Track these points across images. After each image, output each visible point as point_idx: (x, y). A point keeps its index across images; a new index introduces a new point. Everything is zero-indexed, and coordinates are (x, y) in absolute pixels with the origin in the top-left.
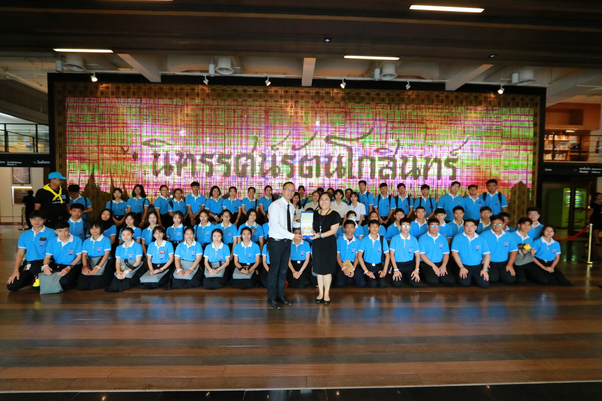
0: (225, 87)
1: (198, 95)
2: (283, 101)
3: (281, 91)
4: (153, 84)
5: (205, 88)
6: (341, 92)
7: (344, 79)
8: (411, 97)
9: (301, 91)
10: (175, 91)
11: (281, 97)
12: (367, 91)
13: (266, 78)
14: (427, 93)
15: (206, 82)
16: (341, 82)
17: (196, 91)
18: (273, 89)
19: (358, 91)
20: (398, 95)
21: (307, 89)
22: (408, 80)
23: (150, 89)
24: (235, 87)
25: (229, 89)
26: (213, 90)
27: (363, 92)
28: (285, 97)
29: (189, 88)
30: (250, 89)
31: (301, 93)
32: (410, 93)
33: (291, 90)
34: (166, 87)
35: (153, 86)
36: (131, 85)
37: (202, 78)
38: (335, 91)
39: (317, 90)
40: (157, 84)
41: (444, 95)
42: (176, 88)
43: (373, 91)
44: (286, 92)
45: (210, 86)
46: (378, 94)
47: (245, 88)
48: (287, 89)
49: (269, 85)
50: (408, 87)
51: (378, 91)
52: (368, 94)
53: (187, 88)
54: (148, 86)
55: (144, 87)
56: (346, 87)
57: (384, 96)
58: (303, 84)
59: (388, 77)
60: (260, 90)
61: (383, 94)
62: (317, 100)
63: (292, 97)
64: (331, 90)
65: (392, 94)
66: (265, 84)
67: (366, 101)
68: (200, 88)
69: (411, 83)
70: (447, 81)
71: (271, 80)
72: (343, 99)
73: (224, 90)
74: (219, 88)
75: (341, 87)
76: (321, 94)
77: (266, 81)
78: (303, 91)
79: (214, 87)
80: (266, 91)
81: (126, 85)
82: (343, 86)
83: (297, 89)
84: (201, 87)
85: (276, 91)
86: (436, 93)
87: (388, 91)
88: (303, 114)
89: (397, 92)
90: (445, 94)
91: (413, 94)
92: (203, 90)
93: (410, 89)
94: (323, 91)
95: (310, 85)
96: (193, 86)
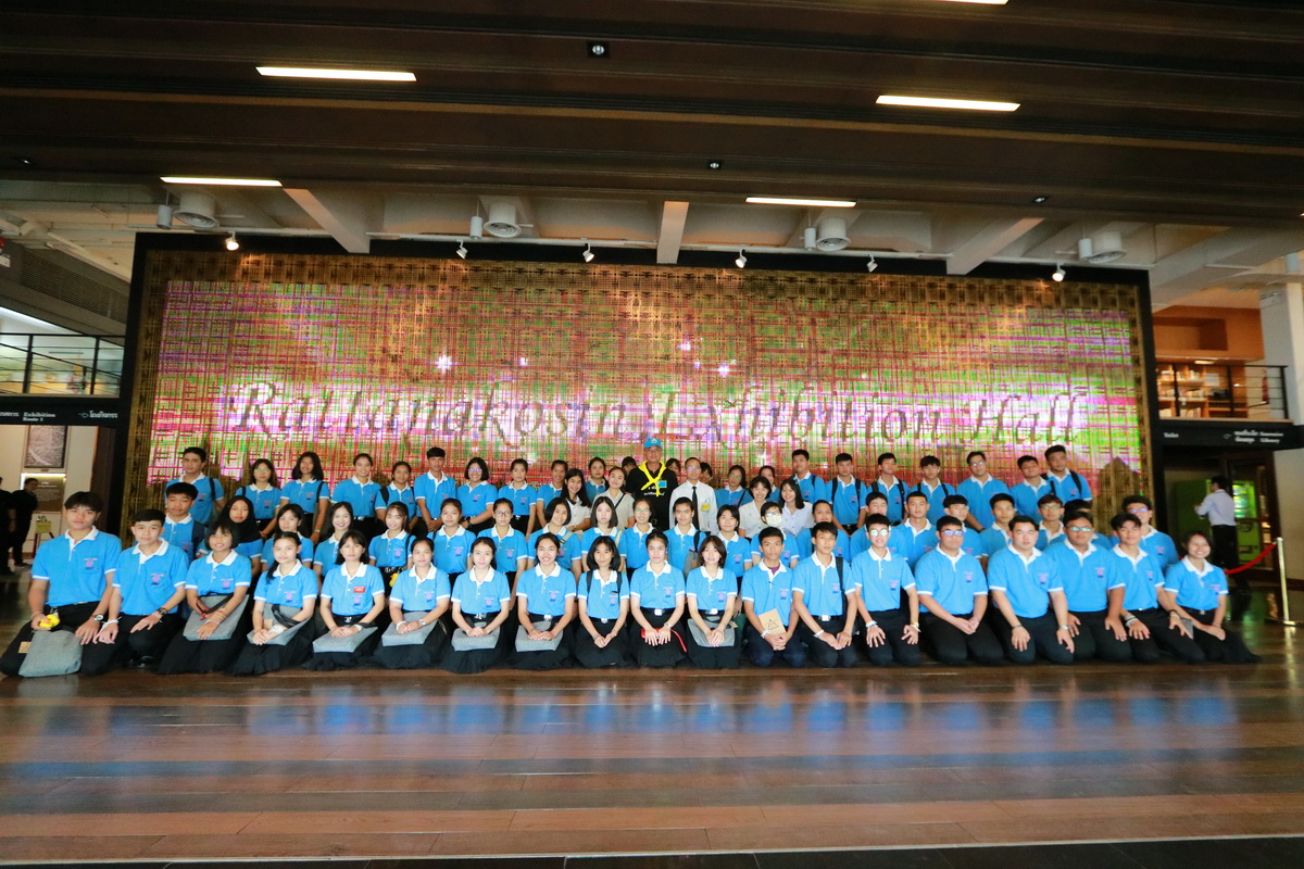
0: (500, 265)
1: (444, 279)
2: (618, 291)
3: (614, 271)
4: (353, 257)
5: (461, 266)
6: (738, 276)
7: (743, 251)
8: (879, 287)
9: (655, 273)
10: (397, 270)
11: (615, 284)
12: (790, 274)
13: (585, 247)
14: (909, 279)
15: (462, 253)
16: (736, 255)
17: (442, 271)
18: (599, 269)
19: (771, 274)
20: (852, 282)
21: (668, 270)
22: (872, 254)
23: (346, 265)
24: (520, 265)
25: (509, 267)
26: (476, 269)
27: (781, 276)
28: (623, 285)
29: (426, 265)
30: (552, 268)
31: (655, 278)
32: (877, 278)
33: (636, 271)
34: (379, 263)
35: (351, 260)
36: (307, 258)
37: (456, 246)
38: (725, 273)
39: (688, 270)
40: (361, 258)
41: (944, 284)
42: (401, 264)
43: (801, 275)
44: (626, 274)
45: (471, 261)
46: (812, 281)
47: (542, 265)
48: (627, 268)
49: (591, 262)
50: (872, 266)
51: (811, 275)
52: (792, 280)
53: (422, 265)
54: (342, 260)
55: (335, 263)
56: (747, 266)
57: (825, 285)
58: (660, 259)
59: (831, 245)
60: (572, 269)
61: (822, 280)
62: (688, 291)
63: (636, 285)
64: (717, 271)
65: (839, 280)
66: (583, 260)
67: (789, 294)
68: (448, 266)
69: (877, 260)
70: (950, 255)
71: (593, 250)
72: (741, 288)
73: (497, 270)
74: (489, 265)
75: (737, 267)
76: (696, 279)
77: (585, 253)
78: (660, 273)
79: (478, 264)
80: (584, 273)
81: (297, 258)
82: (740, 263)
83: (646, 269)
84: (451, 263)
85: (605, 273)
86: (929, 279)
87: (831, 276)
88: (659, 319)
89: (850, 276)
90: (948, 280)
91: (883, 281)
92: (455, 269)
93: (875, 271)
94: (700, 273)
95: (675, 262)
96: (433, 262)
